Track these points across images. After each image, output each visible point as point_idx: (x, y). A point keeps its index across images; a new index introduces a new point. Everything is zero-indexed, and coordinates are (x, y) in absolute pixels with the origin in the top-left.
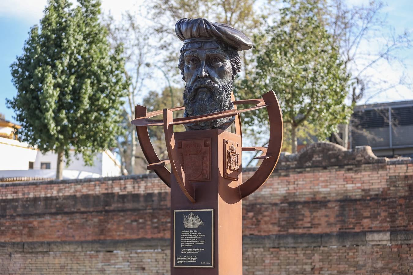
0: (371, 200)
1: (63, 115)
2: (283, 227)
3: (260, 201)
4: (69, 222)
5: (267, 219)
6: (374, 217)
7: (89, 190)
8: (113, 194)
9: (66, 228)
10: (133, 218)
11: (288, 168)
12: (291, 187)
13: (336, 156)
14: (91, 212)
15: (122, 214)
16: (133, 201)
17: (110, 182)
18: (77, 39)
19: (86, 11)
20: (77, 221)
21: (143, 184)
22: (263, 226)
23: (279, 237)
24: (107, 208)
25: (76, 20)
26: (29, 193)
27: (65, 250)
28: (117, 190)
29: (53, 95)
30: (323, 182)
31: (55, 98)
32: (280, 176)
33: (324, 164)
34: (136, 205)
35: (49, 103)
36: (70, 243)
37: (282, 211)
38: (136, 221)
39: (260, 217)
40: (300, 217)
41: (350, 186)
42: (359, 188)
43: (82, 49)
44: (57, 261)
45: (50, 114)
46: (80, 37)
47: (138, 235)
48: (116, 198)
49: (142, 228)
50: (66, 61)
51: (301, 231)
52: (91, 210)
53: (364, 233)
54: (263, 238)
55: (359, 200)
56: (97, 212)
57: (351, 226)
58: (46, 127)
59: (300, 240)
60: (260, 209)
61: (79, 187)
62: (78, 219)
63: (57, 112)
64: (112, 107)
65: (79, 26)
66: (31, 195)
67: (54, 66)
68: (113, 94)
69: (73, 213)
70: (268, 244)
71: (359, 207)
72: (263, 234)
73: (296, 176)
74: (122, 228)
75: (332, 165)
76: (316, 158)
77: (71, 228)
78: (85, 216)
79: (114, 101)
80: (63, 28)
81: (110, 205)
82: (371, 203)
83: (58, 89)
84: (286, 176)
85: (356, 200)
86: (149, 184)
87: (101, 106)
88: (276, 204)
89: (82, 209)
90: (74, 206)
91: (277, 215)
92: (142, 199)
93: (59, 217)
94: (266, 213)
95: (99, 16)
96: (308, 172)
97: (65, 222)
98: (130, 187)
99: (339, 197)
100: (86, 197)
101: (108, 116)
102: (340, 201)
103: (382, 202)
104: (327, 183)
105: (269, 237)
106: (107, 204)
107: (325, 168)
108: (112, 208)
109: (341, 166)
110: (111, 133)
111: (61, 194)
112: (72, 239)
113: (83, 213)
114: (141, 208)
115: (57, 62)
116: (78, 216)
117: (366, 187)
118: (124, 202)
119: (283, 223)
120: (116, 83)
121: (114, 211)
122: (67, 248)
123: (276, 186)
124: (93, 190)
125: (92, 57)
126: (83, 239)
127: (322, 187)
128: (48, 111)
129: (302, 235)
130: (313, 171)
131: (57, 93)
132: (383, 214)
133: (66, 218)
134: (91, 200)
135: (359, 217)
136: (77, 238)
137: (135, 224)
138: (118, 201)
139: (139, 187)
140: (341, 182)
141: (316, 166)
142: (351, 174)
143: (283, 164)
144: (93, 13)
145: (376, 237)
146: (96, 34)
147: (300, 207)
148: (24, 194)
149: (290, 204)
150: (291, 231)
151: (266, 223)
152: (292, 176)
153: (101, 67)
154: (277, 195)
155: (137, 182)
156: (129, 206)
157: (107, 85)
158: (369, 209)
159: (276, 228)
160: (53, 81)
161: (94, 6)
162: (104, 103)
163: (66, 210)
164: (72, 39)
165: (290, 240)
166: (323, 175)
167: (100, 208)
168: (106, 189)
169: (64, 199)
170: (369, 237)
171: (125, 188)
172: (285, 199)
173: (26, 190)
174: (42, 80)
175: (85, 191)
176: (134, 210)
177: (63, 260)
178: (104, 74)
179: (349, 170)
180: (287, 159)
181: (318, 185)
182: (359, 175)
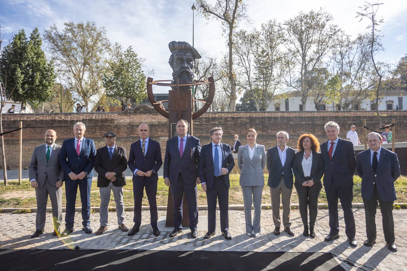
0: (161, 125)
1: (26, 86)
2: (129, 134)
3: (119, 124)
4: (33, 131)
5: (122, 131)
6: (162, 131)
7: (43, 118)
8: (55, 120)
9: (31, 134)
10: (65, 130)
11: (130, 113)
12: (132, 120)
13: (149, 110)
14: (44, 127)
15: (60, 128)
16: (65, 123)
17: (54, 115)
18: (31, 55)
19: (34, 43)
20: (37, 131)
21: (69, 117)
22: (121, 134)
23: (127, 138)
24: (52, 125)
25: (30, 46)
26: (11, 119)
27: (31, 142)
28: (57, 118)
29: (21, 77)
30: (144, 118)
31: (22, 79)
32: (127, 115)
33: (144, 112)
34: (66, 125)
35: (19, 80)
36: (34, 140)
37: (128, 128)
38: (66, 131)
39: (119, 130)
40: (135, 131)
41: (154, 120)
42: (157, 121)
43: (35, 59)
44: (27, 147)
45: (19, 86)
46: (33, 54)
47: (67, 136)
48: (57, 122)
49: (69, 134)
50: (27, 63)
51: (135, 136)
52: (45, 126)
53: (159, 137)
54: (121, 138)
55: (157, 125)
56: (47, 127)
57: (154, 134)
58: (17, 91)
59: (135, 139)
60: (120, 127)
61: (38, 117)
62: (38, 130)
63: (23, 84)
64: (49, 85)
65: (32, 49)
66: (12, 119)
67: (20, 64)
68: (49, 80)
69: (35, 127)
70: (122, 140)
71: (157, 128)
72: (120, 136)
73: (134, 116)
74: (59, 134)
75: (147, 113)
76: (141, 110)
77: (34, 134)
78: (41, 129)
79: (50, 83)
80: (24, 49)
81: (54, 125)
82: (161, 126)
83: (23, 75)
84: (130, 116)
85: (156, 125)
86: (72, 117)
87: (44, 84)
88: (125, 126)
89: (40, 126)
90: (36, 124)
91: (126, 130)
92: (69, 122)
93: (28, 129)
94: (122, 129)
95: (40, 46)
96: (138, 115)
97: (31, 131)
98: (63, 118)
99: (150, 124)
100: (42, 121)
101: (47, 88)
102: (150, 125)
103: (165, 126)
104: (145, 119)
105: (123, 138)
106: (52, 124)
107: (144, 113)
108: (55, 126)
109: (151, 113)
110: (49, 96)
111: (29, 119)
112: (35, 138)
113: (40, 127)
114: (68, 126)
115: (22, 63)
116: (38, 128)
117: (160, 121)
118: (60, 123)
119: (128, 133)
120: (51, 75)
121: (56, 127)
122: (33, 142)
123: (125, 119)
124: (45, 118)
125: (39, 63)
126: (40, 138)
127: (143, 120)
128: (18, 83)
129: (136, 137)
130: (140, 115)
131: (23, 76)
132: (166, 130)
133: (31, 129)
134: (45, 122)
135: (157, 131)
136: (37, 138)
137: (66, 132)
138: (57, 123)
139: (68, 118)
140: (150, 119)
141: (141, 113)
142: (154, 116)
143: (129, 111)
144: (38, 44)
145: (163, 138)
146: (40, 54)
147: (135, 127)
148: (8, 119)
149: (131, 126)
150: (132, 135)
151: (122, 132)
152: (132, 116)
153: (44, 68)
154: (126, 123)
155: (67, 116)
156: (63, 125)
157: (47, 76)
158: (160, 129)
159: (126, 134)
160: (21, 71)
161: (38, 41)
162: (46, 83)
163: (31, 126)
164: (29, 55)
165: (131, 139)
166: (144, 116)
167: (49, 126)
168: (52, 118)
169: (30, 121)
170: (161, 138)
171: (61, 118)
172: (129, 124)
173: (9, 117)
174: (15, 70)
175: (41, 118)
176: (65, 127)
177: (30, 147)
178: (45, 71)
179: (153, 115)
180: (130, 110)
181: (142, 119)
182: (157, 117)
